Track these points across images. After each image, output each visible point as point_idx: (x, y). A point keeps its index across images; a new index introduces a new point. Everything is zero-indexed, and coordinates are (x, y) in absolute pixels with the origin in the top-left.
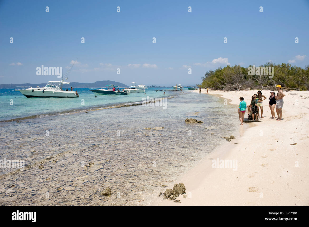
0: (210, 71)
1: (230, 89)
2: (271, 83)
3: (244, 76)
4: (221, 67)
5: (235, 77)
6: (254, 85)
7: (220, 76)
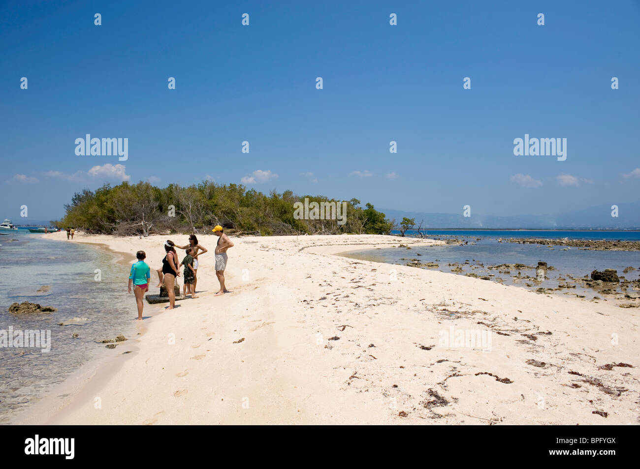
0: (85, 192)
1: (129, 233)
2: (210, 220)
3: (158, 206)
4: (109, 184)
5: (139, 207)
6: (179, 224)
7: (105, 203)
